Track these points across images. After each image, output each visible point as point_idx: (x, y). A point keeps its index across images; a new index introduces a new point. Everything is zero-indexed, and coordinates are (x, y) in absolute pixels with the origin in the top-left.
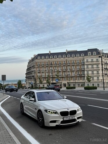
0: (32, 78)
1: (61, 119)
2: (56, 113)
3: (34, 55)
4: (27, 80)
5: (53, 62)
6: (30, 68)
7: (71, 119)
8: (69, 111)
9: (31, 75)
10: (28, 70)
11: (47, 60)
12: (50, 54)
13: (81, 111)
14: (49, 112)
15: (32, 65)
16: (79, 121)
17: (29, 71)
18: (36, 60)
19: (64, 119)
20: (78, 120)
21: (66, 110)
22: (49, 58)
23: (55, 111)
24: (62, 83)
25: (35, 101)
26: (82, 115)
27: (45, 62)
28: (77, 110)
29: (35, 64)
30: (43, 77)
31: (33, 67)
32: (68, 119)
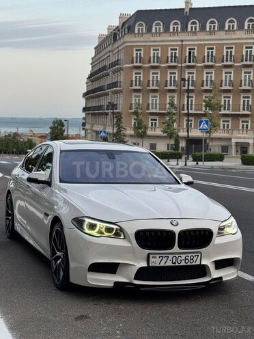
0: (107, 114)
1: (138, 259)
2: (119, 233)
3: (121, 17)
4: (89, 120)
5: (201, 47)
6: (100, 70)
7: (183, 263)
8: (177, 230)
9: (104, 102)
10: (92, 77)
11: (176, 38)
12: (187, 10)
13: (239, 235)
14: (92, 227)
15: (112, 59)
16: (221, 278)
17: (97, 85)
18: (128, 38)
19: (152, 260)
20: (215, 274)
21: (165, 225)
22: (184, 28)
23: (115, 227)
24: (234, 141)
25: (48, 183)
26: (238, 255)
27: (165, 48)
28: (215, 231)
29: (122, 56)
30: (154, 111)
31: (113, 65)
32: (169, 264)
